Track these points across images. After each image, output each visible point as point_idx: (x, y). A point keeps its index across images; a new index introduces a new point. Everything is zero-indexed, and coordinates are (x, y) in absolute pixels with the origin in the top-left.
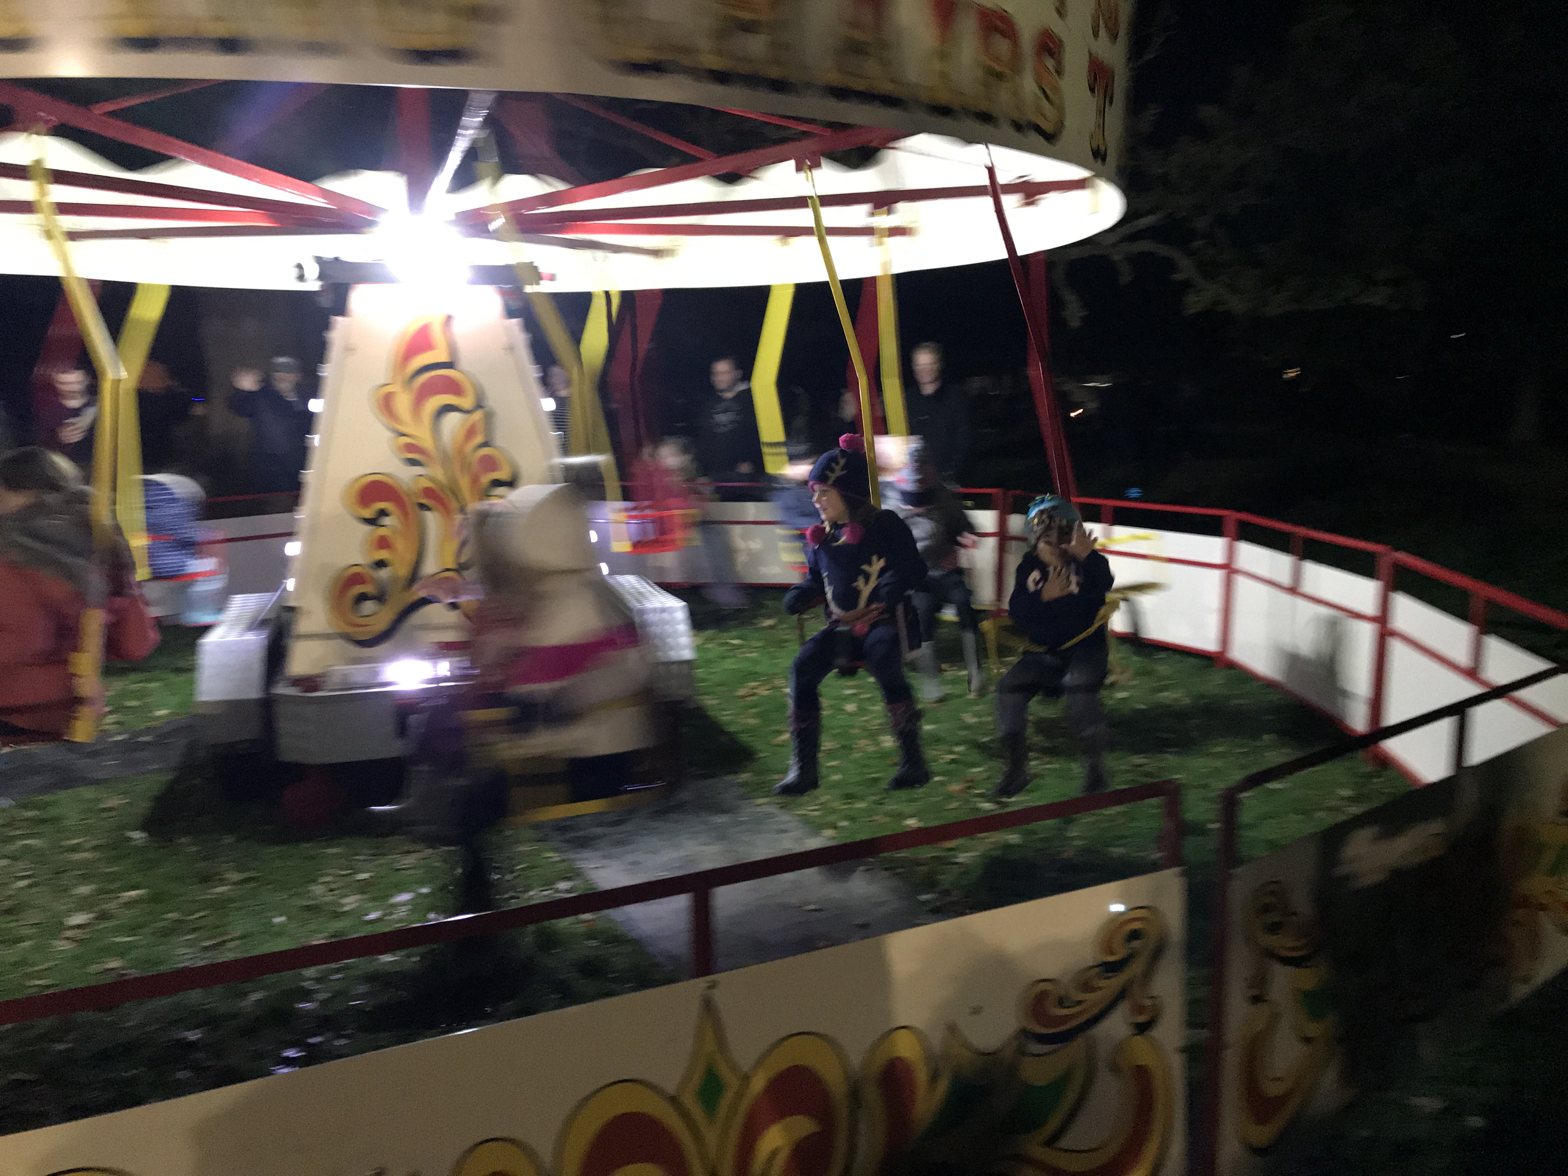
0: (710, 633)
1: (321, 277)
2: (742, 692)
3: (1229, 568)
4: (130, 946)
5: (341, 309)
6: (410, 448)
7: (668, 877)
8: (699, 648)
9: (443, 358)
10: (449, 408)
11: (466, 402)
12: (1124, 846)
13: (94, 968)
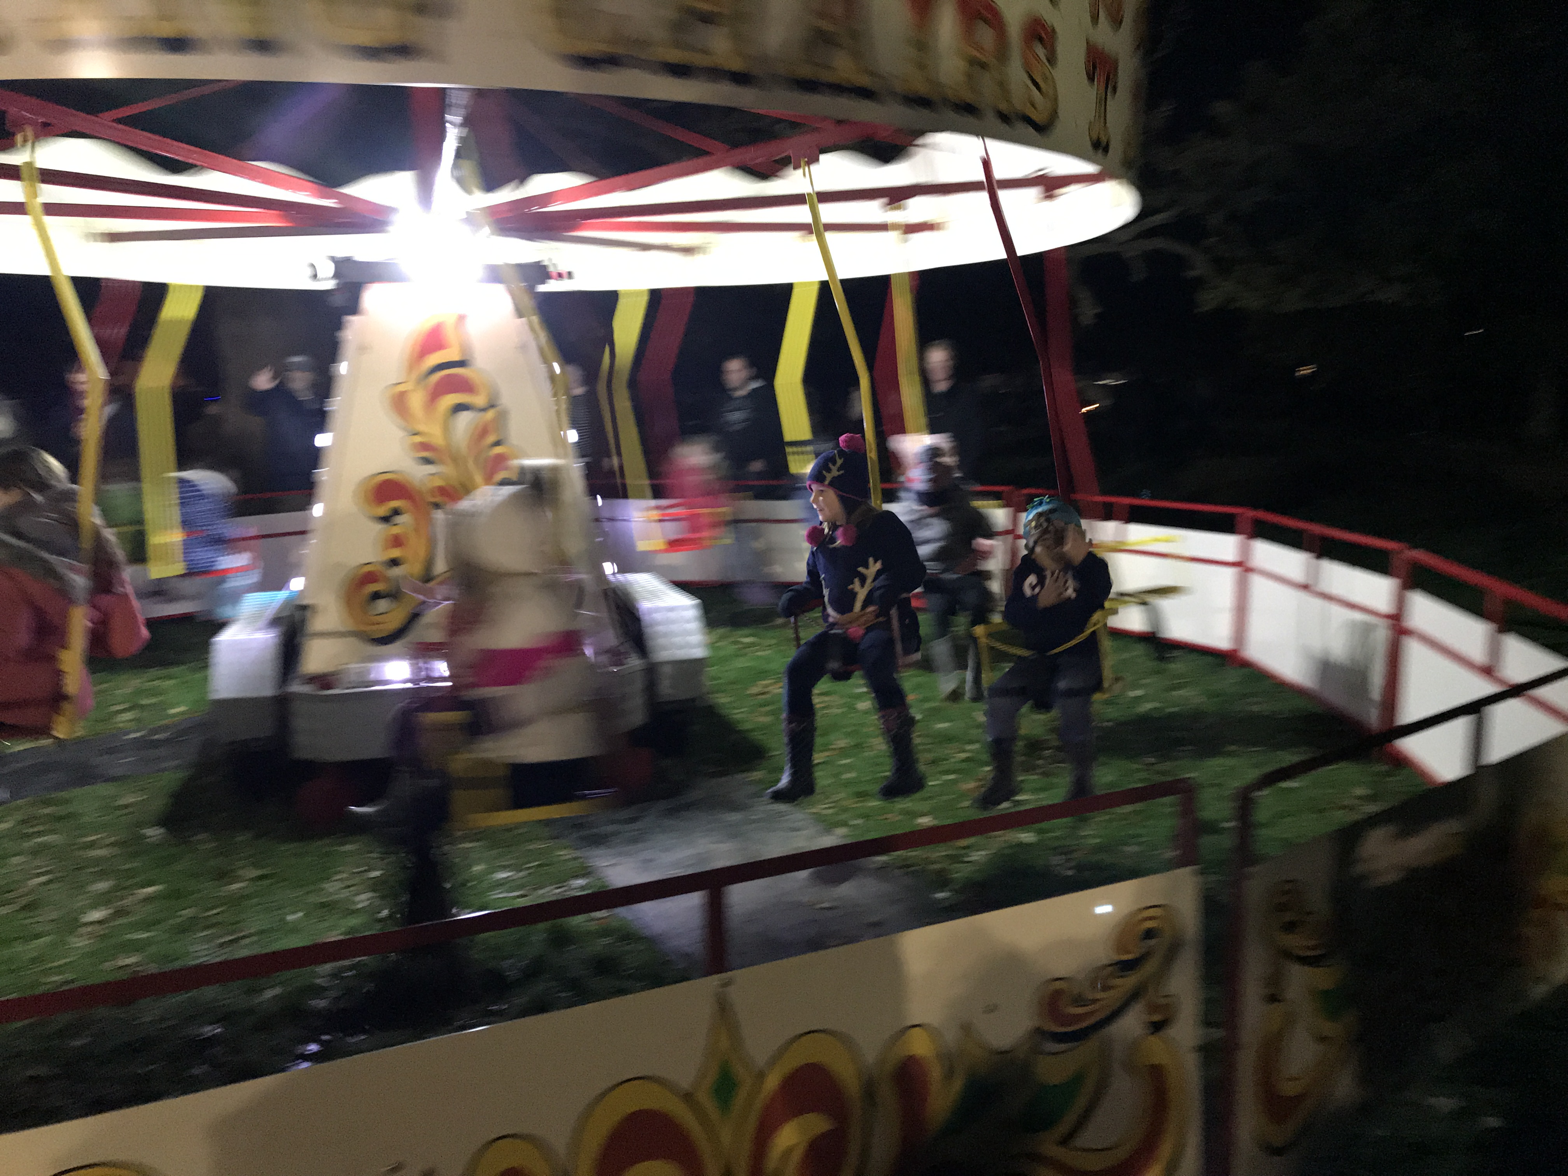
0: (721, 631)
1: (336, 275)
2: (754, 690)
3: (1243, 566)
4: (148, 942)
5: (353, 308)
6: (425, 446)
7: (682, 874)
8: (712, 646)
9: (456, 358)
10: (460, 408)
11: (479, 400)
12: (1139, 844)
13: (107, 965)
